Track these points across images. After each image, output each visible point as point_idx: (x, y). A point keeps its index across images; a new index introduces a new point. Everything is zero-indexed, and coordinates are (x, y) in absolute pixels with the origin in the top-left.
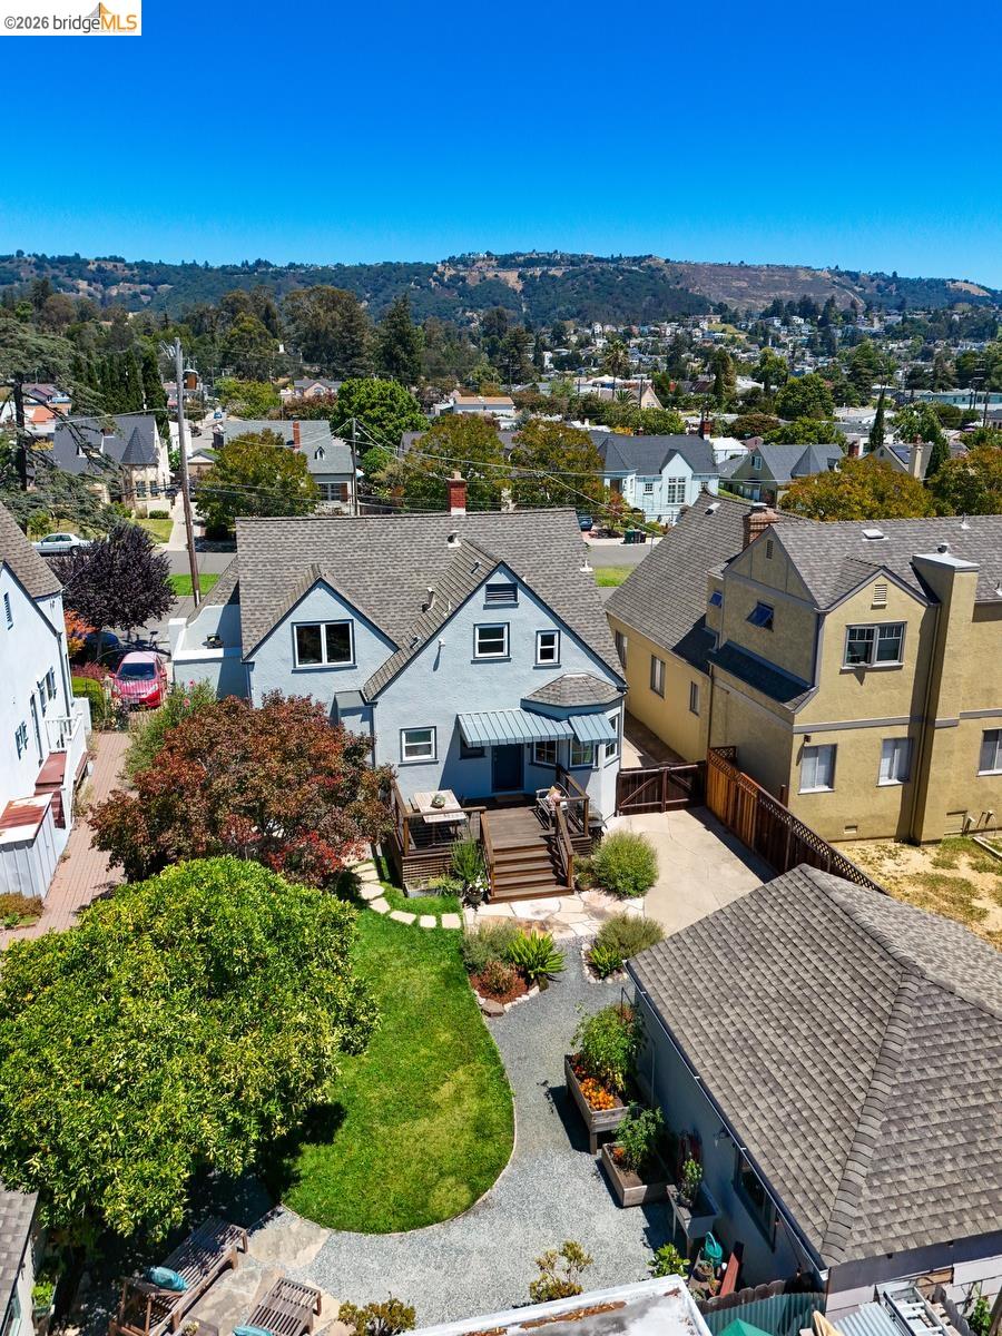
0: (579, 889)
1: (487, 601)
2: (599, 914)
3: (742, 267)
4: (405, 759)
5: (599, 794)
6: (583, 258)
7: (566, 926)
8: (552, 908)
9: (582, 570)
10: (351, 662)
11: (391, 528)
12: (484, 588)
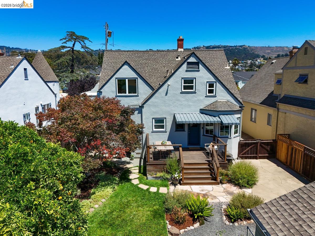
0: (221, 182)
1: (187, 68)
2: (231, 193)
3: (269, 47)
4: (154, 130)
5: (231, 148)
6: (227, 46)
7: (215, 197)
8: (209, 189)
9: (226, 68)
10: (137, 94)
11: (156, 54)
12: (186, 63)
